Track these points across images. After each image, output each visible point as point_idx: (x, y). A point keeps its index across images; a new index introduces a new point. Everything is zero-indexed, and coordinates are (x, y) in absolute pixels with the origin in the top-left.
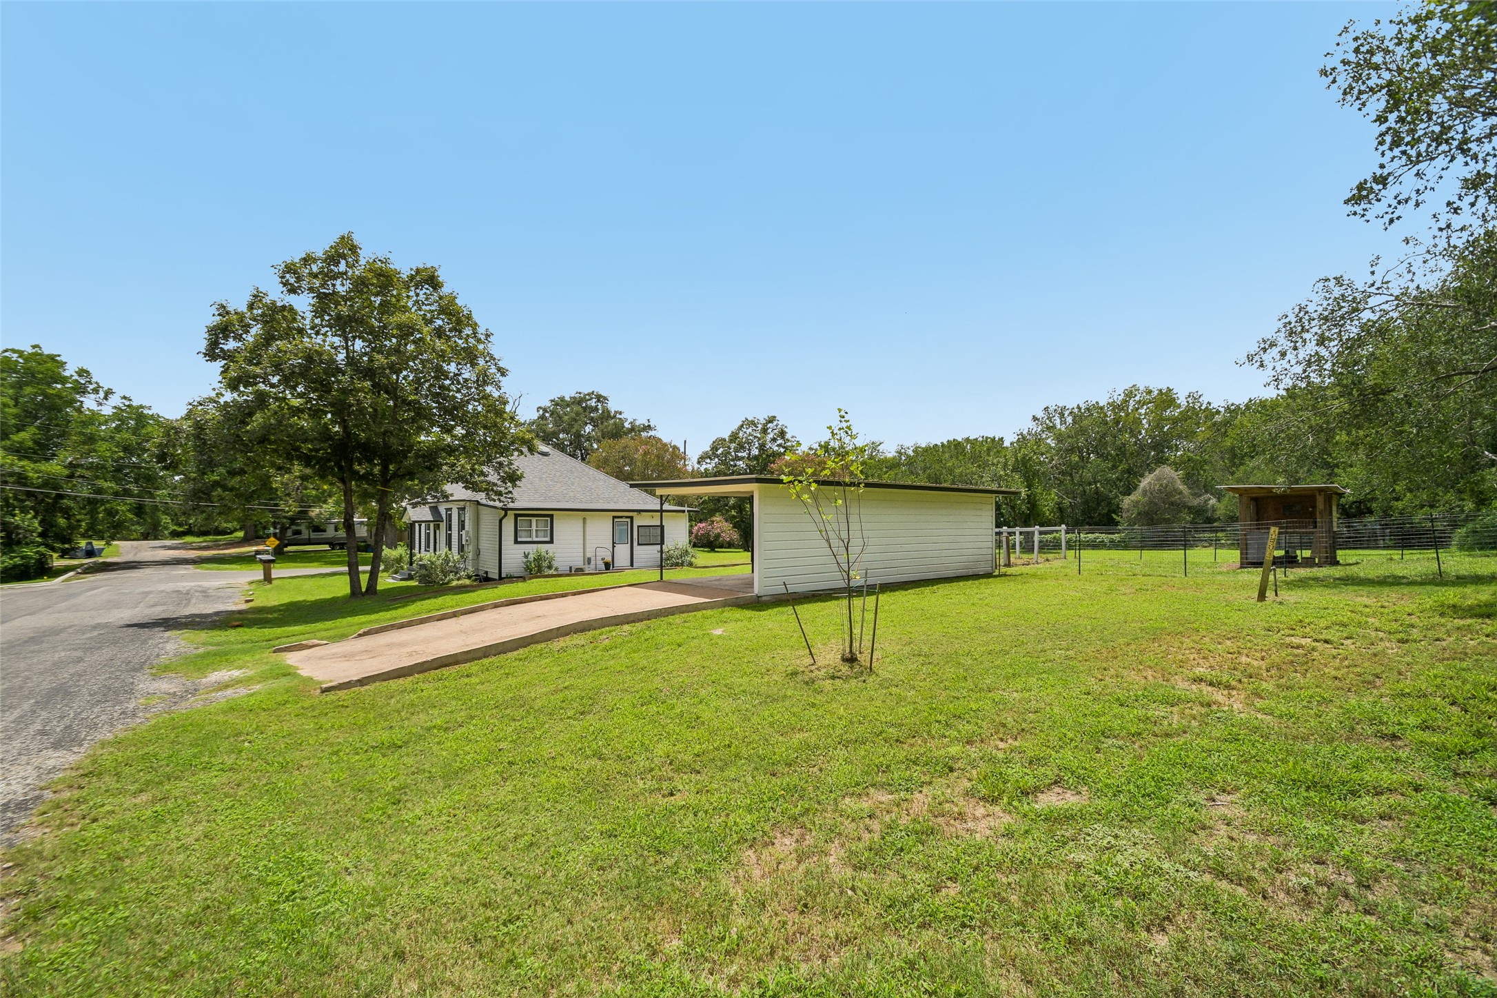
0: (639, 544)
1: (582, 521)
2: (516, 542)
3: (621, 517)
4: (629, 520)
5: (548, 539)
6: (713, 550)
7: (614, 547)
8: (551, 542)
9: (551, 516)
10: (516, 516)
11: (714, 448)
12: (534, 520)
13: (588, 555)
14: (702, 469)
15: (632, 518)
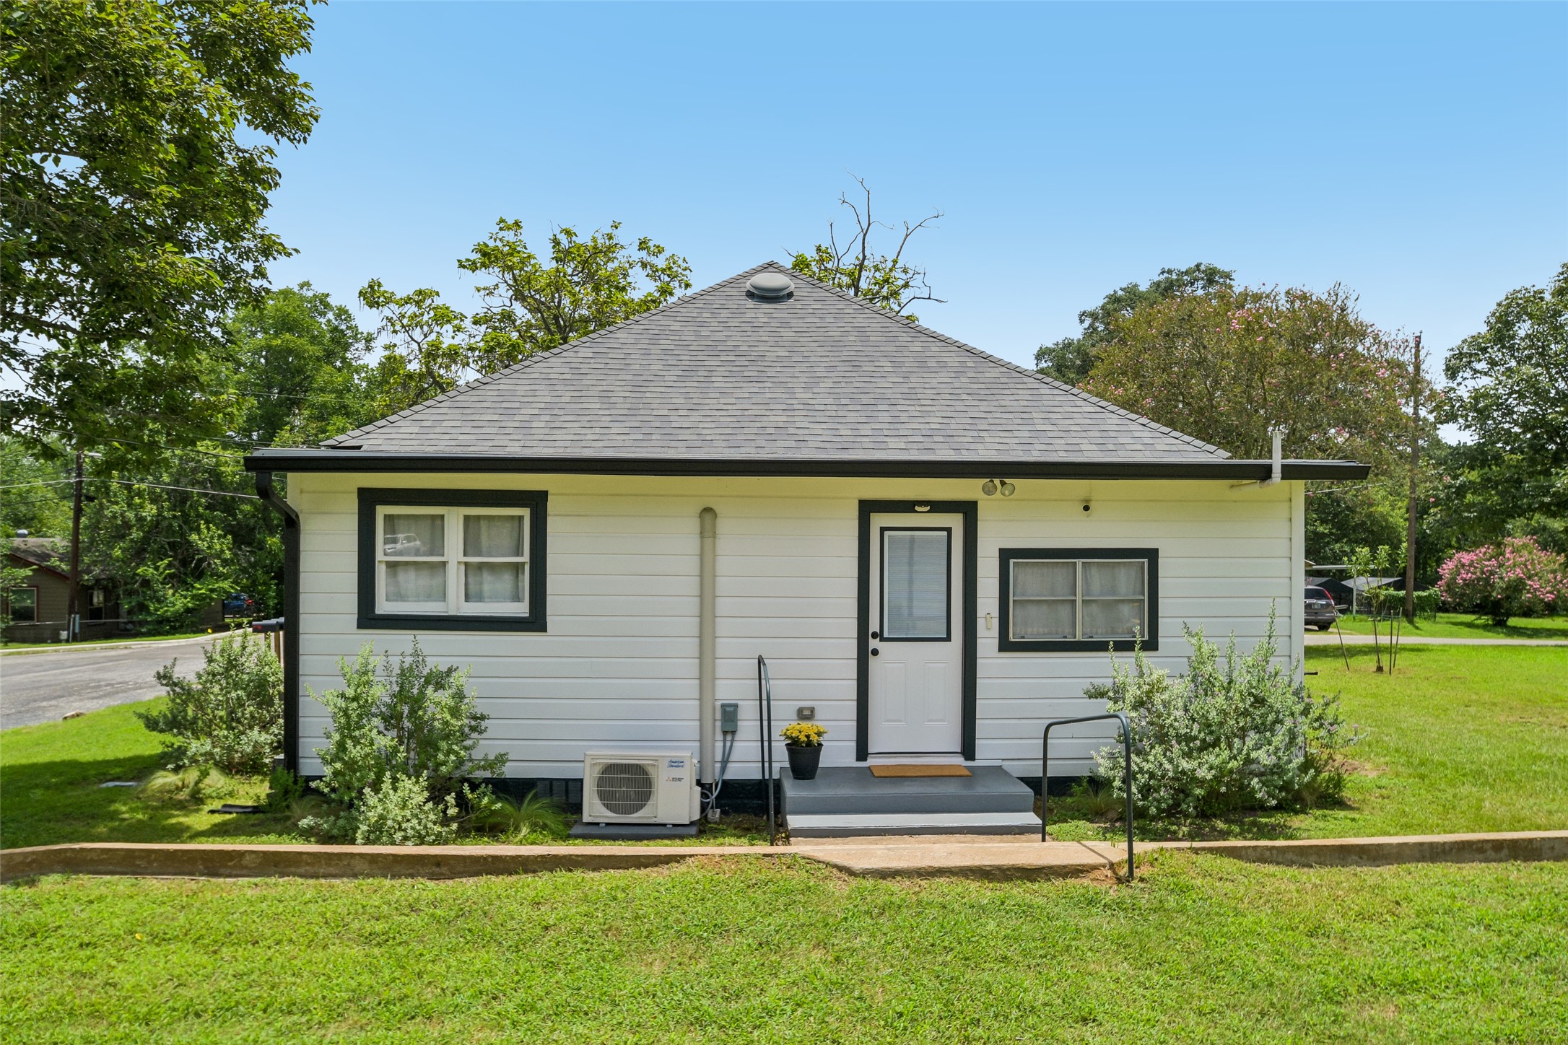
0: (1006, 645)
1: (693, 525)
2: (368, 618)
3: (907, 506)
4: (955, 521)
5: (521, 609)
6: (1499, 624)
7: (864, 656)
8: (536, 621)
9: (536, 502)
10: (369, 500)
11: (1502, 328)
12: (454, 518)
13: (726, 692)
14: (1463, 392)
15: (968, 510)
